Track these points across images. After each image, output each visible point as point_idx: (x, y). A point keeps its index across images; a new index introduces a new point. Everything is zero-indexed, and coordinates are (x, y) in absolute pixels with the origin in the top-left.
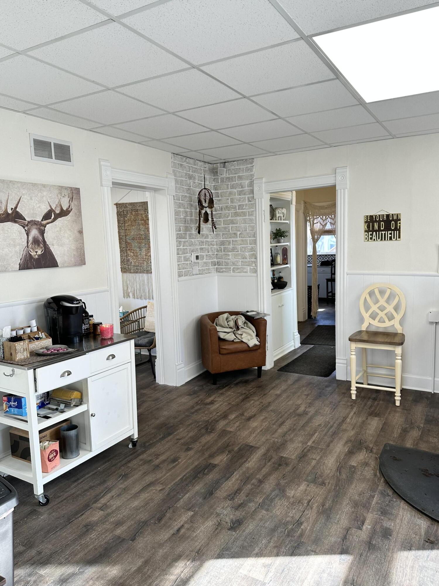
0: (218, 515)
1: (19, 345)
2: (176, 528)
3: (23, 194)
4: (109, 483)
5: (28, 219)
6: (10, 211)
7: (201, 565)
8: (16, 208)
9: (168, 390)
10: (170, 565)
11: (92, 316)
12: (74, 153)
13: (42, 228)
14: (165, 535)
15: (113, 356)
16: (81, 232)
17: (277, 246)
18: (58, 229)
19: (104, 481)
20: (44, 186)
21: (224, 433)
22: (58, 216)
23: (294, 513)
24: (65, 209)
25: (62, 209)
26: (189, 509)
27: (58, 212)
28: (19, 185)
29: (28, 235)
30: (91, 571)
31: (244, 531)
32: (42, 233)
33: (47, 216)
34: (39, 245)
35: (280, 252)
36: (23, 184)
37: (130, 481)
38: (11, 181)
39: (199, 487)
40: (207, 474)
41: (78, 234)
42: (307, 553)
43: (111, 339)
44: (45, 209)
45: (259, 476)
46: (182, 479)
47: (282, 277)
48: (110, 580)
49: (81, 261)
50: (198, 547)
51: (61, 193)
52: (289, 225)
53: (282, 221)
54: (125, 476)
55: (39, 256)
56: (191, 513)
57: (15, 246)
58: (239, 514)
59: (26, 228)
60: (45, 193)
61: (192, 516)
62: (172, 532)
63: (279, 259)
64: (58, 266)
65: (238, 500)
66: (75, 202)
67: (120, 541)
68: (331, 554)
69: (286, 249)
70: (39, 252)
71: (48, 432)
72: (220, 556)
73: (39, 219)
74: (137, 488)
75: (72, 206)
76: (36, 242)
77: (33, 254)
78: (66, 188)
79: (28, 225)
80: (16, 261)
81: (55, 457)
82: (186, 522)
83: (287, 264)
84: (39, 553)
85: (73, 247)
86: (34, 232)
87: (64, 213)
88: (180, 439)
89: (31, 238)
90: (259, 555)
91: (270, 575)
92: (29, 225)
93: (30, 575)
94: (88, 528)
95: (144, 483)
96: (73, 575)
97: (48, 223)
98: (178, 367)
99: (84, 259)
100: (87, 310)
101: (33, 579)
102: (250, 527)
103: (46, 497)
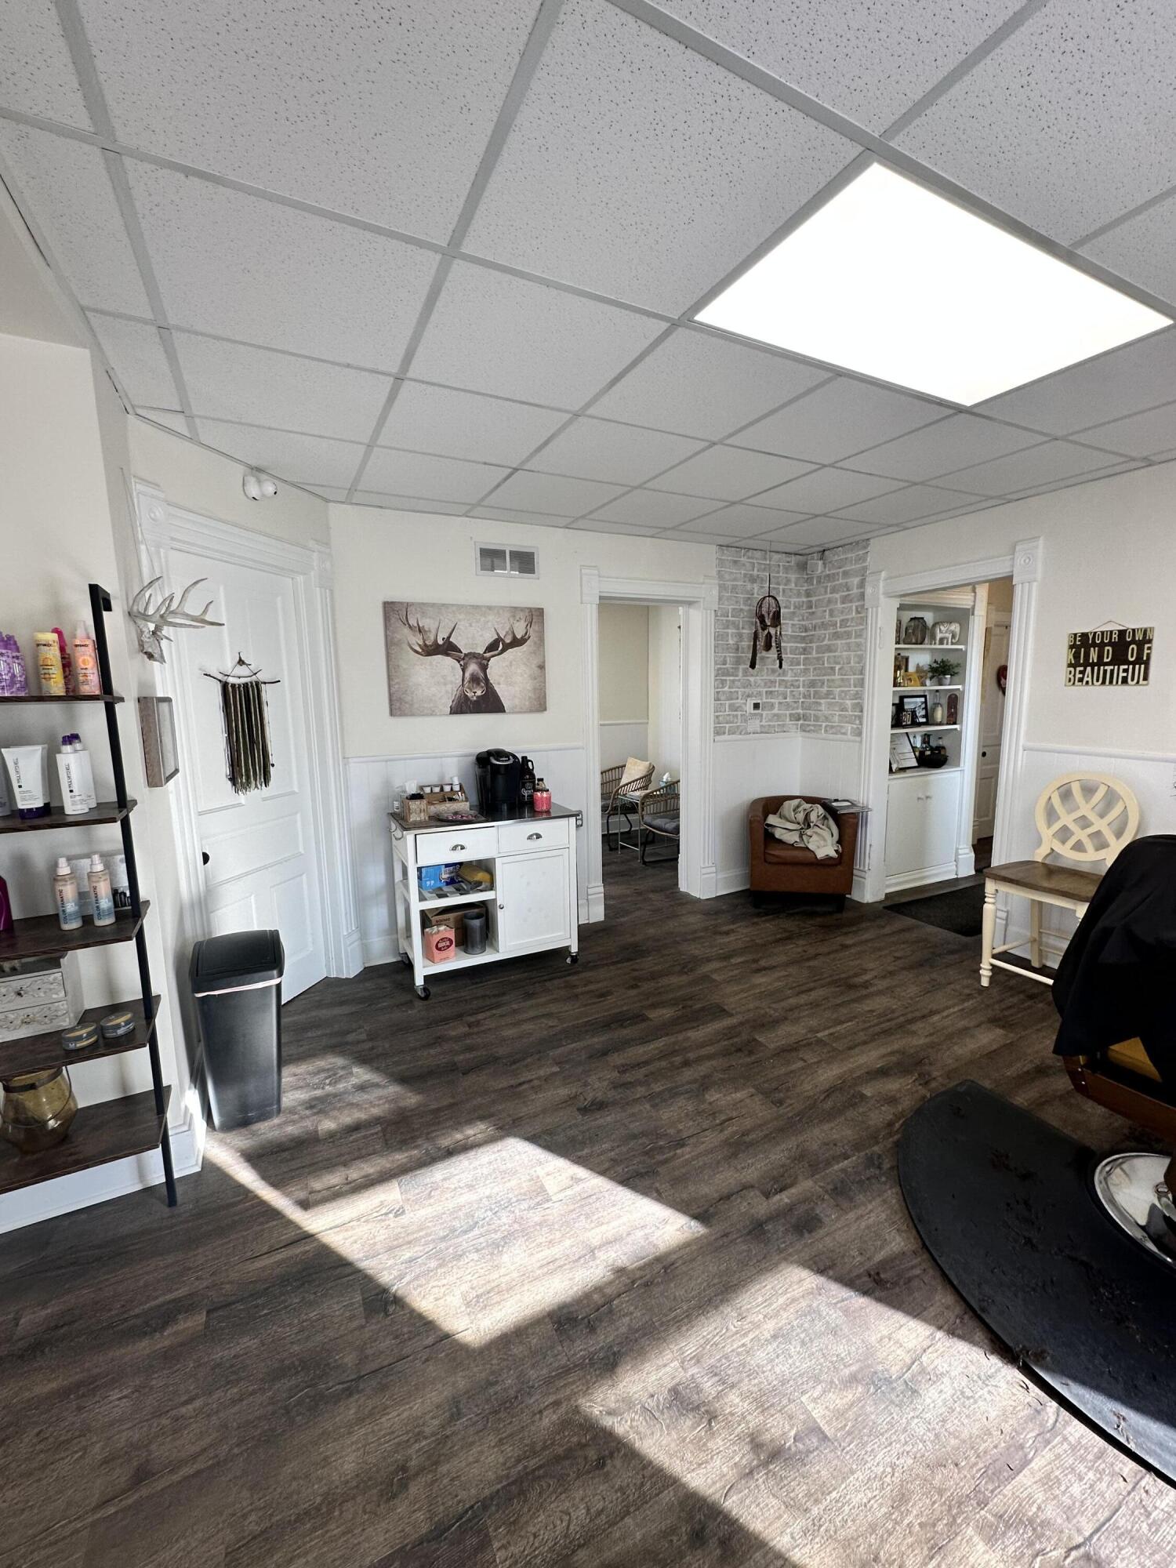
0: (586, 1084)
1: (415, 805)
2: (522, 1080)
3: (460, 620)
4: (506, 998)
5: (465, 651)
6: (440, 642)
7: (501, 1138)
8: (449, 637)
9: (687, 900)
10: (470, 1122)
11: (542, 780)
12: (540, 562)
13: (485, 662)
14: (503, 1083)
15: (539, 836)
16: (542, 667)
17: (937, 691)
18: (507, 663)
19: (504, 994)
20: (490, 608)
21: (706, 978)
22: (507, 647)
23: (687, 1127)
24: (519, 637)
25: (514, 637)
26: (558, 1063)
27: (508, 641)
28: (454, 608)
29: (464, 671)
30: (394, 1089)
31: (596, 1119)
32: (484, 668)
33: (492, 647)
34: (478, 684)
35: (944, 701)
36: (460, 607)
37: (529, 1003)
38: (443, 605)
39: (598, 1041)
40: (625, 1027)
41: (537, 671)
42: (645, 1192)
43: (548, 812)
44: (490, 638)
45: (691, 1056)
46: (587, 1022)
47: (943, 748)
48: (400, 1108)
49: (540, 705)
50: (522, 1115)
51: (514, 616)
52: (963, 654)
53: (950, 647)
54: (529, 996)
55: (478, 697)
56: (556, 1069)
57: (445, 684)
58: (612, 1095)
59: (462, 663)
60: (491, 618)
61: (554, 1074)
62: (512, 1082)
63: (939, 714)
64: (504, 711)
65: (628, 1077)
66: (535, 627)
67: (452, 1068)
68: (679, 1210)
69: (956, 696)
70: (479, 693)
71: (451, 916)
72: (533, 1139)
73: (480, 650)
74: (532, 1013)
75: (531, 632)
76: (475, 679)
77: (470, 694)
78: (522, 609)
79: (464, 659)
80: (447, 702)
81: (448, 947)
82: (539, 1078)
83: (955, 723)
84: (372, 1048)
85: (529, 686)
86: (473, 668)
87: (517, 642)
88: (637, 970)
89: (467, 675)
90: (580, 1161)
91: (569, 1192)
92: (467, 659)
93: (343, 1068)
94: (439, 1040)
95: (542, 1011)
96: (377, 1085)
97: (493, 656)
98: (704, 871)
99: (545, 702)
100: (535, 772)
101: (341, 1073)
102: (607, 1118)
103: (425, 989)
